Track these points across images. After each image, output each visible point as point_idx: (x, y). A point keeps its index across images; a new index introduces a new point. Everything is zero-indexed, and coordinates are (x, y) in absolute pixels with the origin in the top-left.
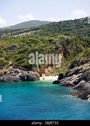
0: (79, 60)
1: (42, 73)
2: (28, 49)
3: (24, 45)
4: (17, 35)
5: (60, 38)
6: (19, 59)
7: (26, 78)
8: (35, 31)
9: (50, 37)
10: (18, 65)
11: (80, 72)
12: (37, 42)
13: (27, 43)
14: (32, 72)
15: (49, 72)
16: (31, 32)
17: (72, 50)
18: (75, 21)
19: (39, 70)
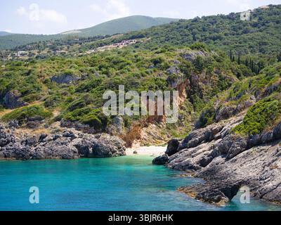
0: (219, 109)
1: (132, 138)
2: (99, 81)
3: (93, 72)
4: (93, 51)
5: (181, 55)
6: (78, 104)
7: (91, 149)
8: (136, 41)
9: (157, 53)
10: (73, 118)
11: (217, 135)
12: (125, 65)
13: (100, 68)
14: (108, 136)
15: (151, 137)
16: (127, 41)
17: (209, 85)
18: (230, 18)
19: (123, 131)
